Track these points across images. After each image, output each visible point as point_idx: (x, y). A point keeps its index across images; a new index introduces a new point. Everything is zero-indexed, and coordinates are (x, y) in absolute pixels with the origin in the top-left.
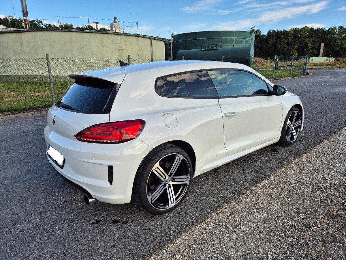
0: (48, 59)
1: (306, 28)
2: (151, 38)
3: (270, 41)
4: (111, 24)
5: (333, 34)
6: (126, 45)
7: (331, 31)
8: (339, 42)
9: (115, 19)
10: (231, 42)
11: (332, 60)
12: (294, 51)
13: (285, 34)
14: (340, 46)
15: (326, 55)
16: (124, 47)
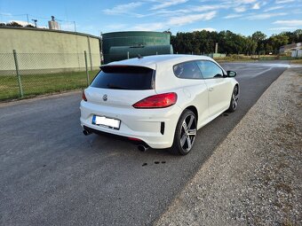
0: (15, 54)
1: (204, 31)
2: (88, 36)
3: (179, 41)
4: (50, 22)
5: (223, 36)
6: (66, 41)
7: (222, 34)
8: (228, 42)
9: (53, 17)
10: (152, 41)
11: (223, 56)
12: (197, 49)
13: (189, 35)
14: (229, 46)
15: (220, 52)
16: (64, 43)
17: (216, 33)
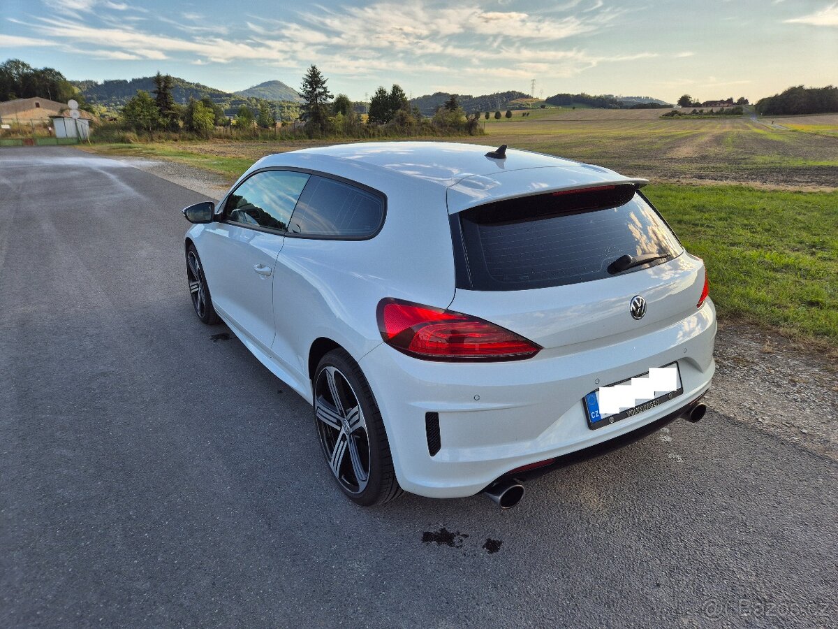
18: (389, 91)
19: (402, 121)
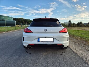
1: (22, 18)
5: (28, 20)
15: (27, 25)
17: (25, 19)
18: (80, 22)
19: (81, 25)
